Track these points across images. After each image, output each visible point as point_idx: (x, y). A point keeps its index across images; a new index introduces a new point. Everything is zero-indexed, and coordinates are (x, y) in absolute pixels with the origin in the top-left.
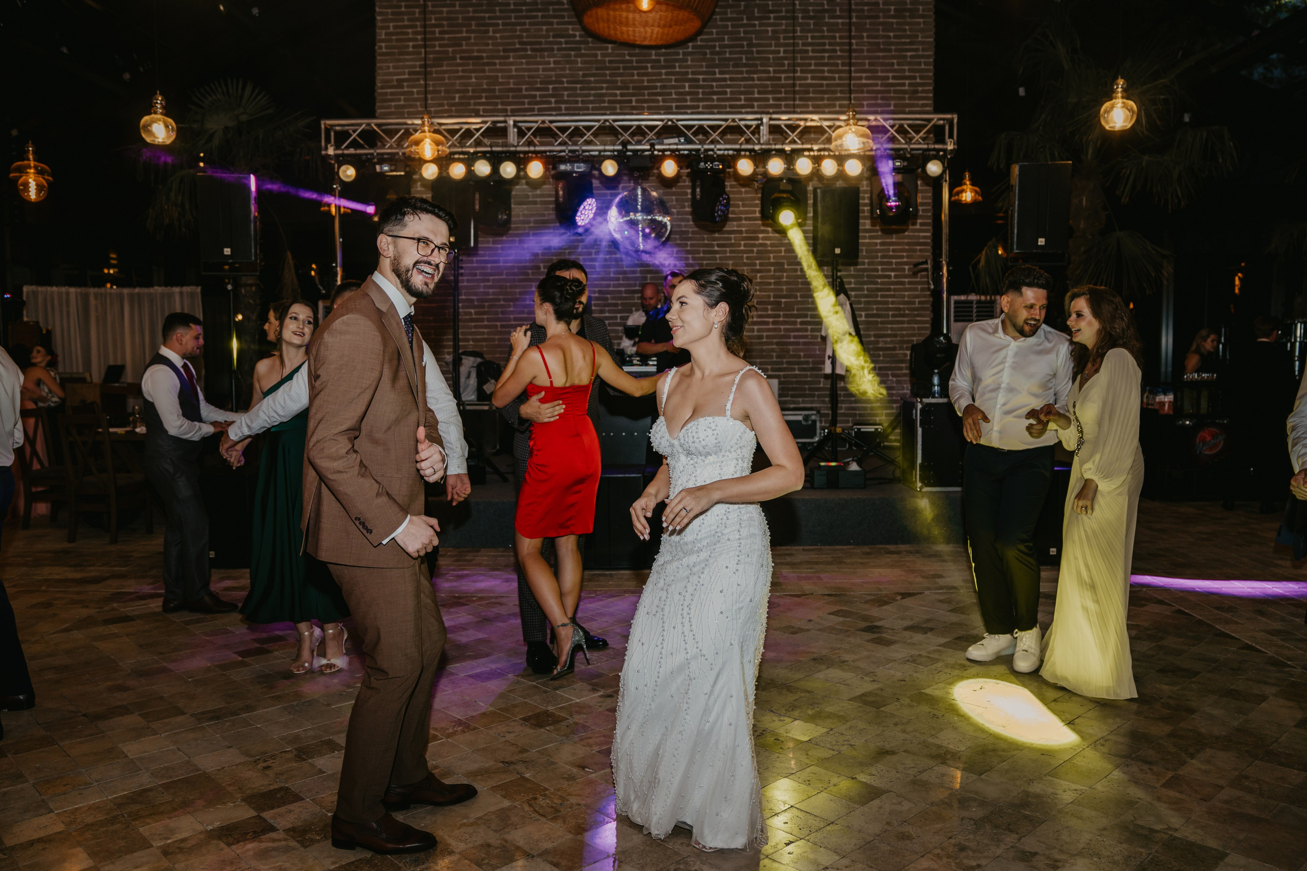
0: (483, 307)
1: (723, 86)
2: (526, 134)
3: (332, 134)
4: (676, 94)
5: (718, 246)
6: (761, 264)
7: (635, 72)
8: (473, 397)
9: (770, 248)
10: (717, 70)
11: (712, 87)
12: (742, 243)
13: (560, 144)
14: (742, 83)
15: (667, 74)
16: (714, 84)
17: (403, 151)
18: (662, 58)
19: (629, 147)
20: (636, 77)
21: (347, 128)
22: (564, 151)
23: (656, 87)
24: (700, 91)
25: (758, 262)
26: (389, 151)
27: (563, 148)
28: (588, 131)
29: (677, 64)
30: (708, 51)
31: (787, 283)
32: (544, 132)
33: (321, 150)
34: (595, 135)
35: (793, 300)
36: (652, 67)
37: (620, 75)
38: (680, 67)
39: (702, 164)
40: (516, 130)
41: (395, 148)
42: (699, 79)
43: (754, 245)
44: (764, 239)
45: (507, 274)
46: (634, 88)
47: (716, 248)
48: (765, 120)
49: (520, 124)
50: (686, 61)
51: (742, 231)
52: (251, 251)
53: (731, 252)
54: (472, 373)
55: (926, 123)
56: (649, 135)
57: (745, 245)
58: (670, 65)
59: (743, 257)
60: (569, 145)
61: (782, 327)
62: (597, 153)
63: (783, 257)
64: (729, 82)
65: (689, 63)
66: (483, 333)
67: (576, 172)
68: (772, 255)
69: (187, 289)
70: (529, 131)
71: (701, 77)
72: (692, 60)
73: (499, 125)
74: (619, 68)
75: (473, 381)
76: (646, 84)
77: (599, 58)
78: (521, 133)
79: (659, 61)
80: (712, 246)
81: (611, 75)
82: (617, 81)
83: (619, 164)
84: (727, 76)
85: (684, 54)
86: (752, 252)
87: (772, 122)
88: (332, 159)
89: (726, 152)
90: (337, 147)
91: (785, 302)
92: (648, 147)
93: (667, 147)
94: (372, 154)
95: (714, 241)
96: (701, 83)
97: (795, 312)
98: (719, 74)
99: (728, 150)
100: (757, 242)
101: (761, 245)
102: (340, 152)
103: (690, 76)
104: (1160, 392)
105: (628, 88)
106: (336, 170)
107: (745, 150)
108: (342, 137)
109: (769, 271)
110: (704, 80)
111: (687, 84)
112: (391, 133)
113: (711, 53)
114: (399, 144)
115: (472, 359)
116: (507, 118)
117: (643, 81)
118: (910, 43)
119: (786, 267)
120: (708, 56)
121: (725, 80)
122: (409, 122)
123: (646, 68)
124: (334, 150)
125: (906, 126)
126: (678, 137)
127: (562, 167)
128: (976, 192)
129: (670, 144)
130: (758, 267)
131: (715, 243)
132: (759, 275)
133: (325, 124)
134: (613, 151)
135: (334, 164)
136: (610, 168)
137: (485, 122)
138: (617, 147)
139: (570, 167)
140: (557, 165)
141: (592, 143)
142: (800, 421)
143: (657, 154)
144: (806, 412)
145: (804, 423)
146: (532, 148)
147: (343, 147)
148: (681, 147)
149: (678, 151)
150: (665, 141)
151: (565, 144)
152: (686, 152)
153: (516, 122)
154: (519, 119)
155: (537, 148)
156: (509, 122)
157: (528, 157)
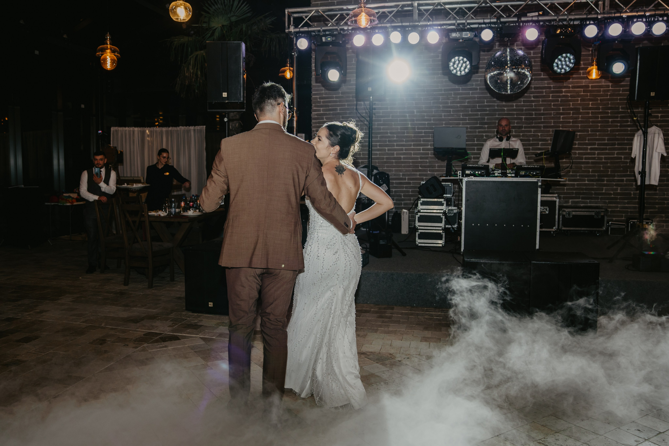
2: (425, 14)
3: (292, 19)
5: (534, 97)
6: (563, 109)
9: (570, 98)
12: (551, 95)
13: (450, 19)
17: (340, 27)
19: (502, 20)
21: (301, 15)
22: (453, 25)
25: (561, 108)
26: (331, 28)
27: (454, 22)
31: (581, 122)
32: (439, 12)
33: (285, 29)
34: (475, 13)
35: (585, 133)
39: (558, 30)
40: (418, 12)
41: (335, 26)
43: (559, 97)
44: (565, 92)
47: (532, 99)
49: (421, 8)
51: (551, 87)
52: (240, 94)
53: (542, 101)
56: (514, 12)
57: (552, 97)
59: (551, 104)
60: (458, 19)
61: (577, 152)
62: (476, 26)
63: (580, 105)
67: (463, 39)
68: (571, 103)
69: (198, 128)
70: (427, 12)
73: (406, 8)
78: (421, 14)
80: (530, 97)
83: (494, 32)
86: (558, 101)
88: (292, 34)
90: (296, 27)
91: (579, 135)
92: (515, 20)
93: (530, 19)
94: (319, 31)
95: (531, 94)
97: (587, 142)
100: (561, 94)
101: (564, 96)
102: (297, 30)
106: (295, 42)
107: (590, 19)
108: (298, 21)
109: (570, 114)
112: (332, 17)
114: (338, 23)
116: (413, 2)
119: (581, 111)
122: (345, 7)
124: (294, 29)
126: (538, 11)
127: (454, 35)
129: (532, 17)
130: (561, 111)
131: (532, 95)
132: (562, 116)
133: (288, 11)
134: (490, 23)
135: (294, 38)
136: (487, 35)
137: (396, 6)
138: (492, 20)
139: (459, 35)
140: (450, 34)
141: (472, 18)
142: (593, 216)
143: (521, 24)
144: (598, 210)
145: (596, 217)
146: (431, 23)
147: (300, 27)
148: (540, 18)
149: (538, 21)
150: (528, 14)
151: (455, 19)
152: (541, 23)
153: (419, 5)
154: (421, 2)
155: (434, 23)
156: (414, 5)
157: (428, 28)
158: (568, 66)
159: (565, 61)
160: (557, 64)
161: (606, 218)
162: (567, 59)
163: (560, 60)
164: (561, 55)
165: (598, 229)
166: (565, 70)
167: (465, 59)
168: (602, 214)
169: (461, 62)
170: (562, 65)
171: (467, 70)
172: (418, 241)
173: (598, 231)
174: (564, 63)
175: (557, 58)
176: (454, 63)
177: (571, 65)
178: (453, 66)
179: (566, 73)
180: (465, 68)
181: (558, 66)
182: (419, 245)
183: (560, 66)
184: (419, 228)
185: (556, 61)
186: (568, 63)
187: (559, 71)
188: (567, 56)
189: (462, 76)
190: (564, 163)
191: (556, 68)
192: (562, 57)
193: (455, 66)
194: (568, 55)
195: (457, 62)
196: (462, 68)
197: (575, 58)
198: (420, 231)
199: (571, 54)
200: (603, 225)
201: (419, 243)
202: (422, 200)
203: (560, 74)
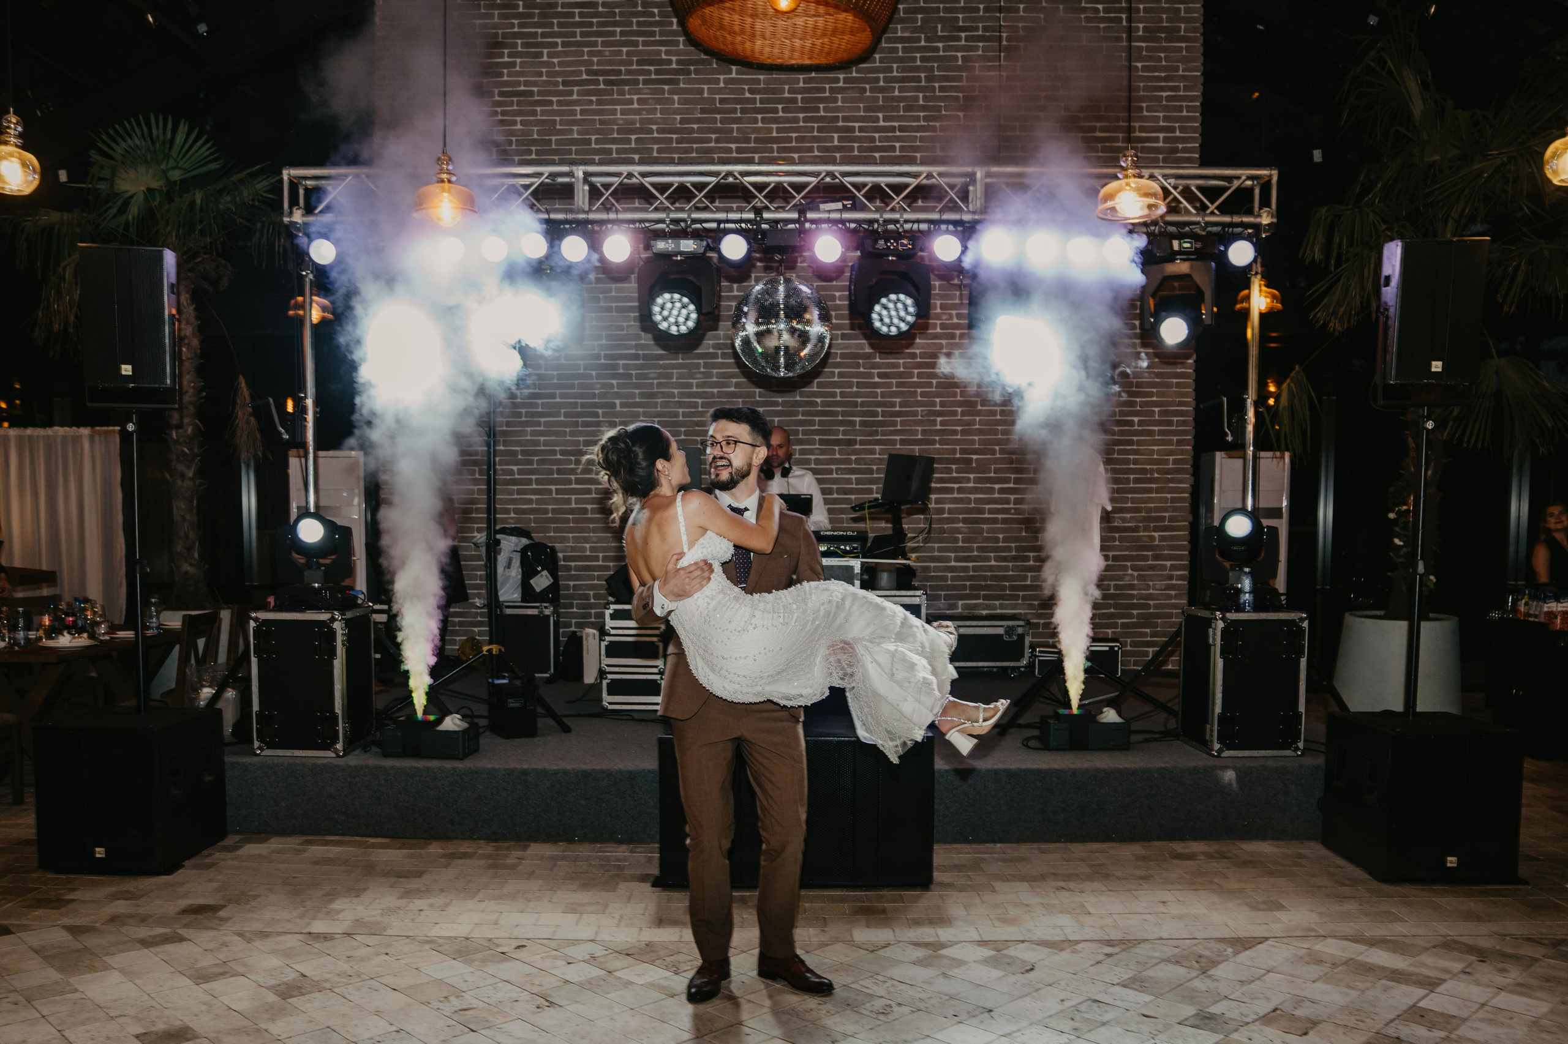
0: (531, 462)
1: (888, 139)
2: (603, 194)
3: (301, 192)
4: (820, 149)
5: (880, 375)
6: (942, 404)
7: (759, 116)
8: (517, 596)
10: (881, 115)
11: (873, 139)
12: (916, 371)
13: (656, 209)
14: (918, 134)
15: (805, 120)
16: (877, 135)
18: (799, 96)
19: (766, 215)
20: (760, 125)
21: (320, 184)
22: (662, 221)
23: (790, 139)
24: (856, 145)
25: (938, 400)
27: (662, 216)
28: (700, 191)
29: (821, 106)
30: (868, 86)
31: (980, 432)
32: (631, 192)
33: (282, 216)
34: (711, 196)
35: (989, 456)
36: (784, 110)
37: (737, 121)
38: (826, 109)
39: (881, 242)
40: (587, 188)
42: (854, 127)
43: (933, 376)
45: (566, 415)
46: (757, 140)
48: (979, 175)
49: (594, 179)
50: (836, 100)
52: (165, 370)
54: (514, 560)
55: (1226, 184)
56: (794, 197)
58: (810, 106)
60: (671, 211)
62: (714, 225)
64: (898, 133)
65: (840, 104)
66: (530, 501)
67: (681, 253)
70: (607, 190)
71: (857, 125)
72: (844, 100)
73: (560, 180)
74: (735, 111)
75: (516, 572)
76: (774, 134)
77: (706, 95)
78: (595, 193)
79: (795, 101)
81: (722, 121)
82: (731, 130)
83: (749, 243)
84: (896, 124)
85: (832, 90)
87: (989, 180)
88: (298, 229)
89: (915, 226)
90: (305, 211)
92: (795, 216)
93: (826, 216)
96: (857, 134)
98: (884, 121)
99: (918, 221)
102: (311, 218)
103: (841, 124)
104: (1550, 598)
105: (748, 140)
106: (303, 247)
107: (948, 222)
110: (861, 129)
111: (836, 135)
113: (872, 90)
115: (514, 539)
116: (574, 168)
117: (770, 130)
118: (1167, 79)
120: (868, 94)
121: (893, 129)
123: (776, 111)
124: (303, 215)
125: (1193, 188)
126: (842, 200)
127: (661, 245)
128: (1274, 297)
129: (829, 211)
133: (289, 175)
134: (741, 221)
135: (302, 238)
136: (734, 248)
137: (539, 175)
138: (745, 216)
139: (673, 246)
140: (652, 242)
141: (706, 209)
142: (1001, 636)
143: (807, 225)
144: (1010, 623)
145: (1006, 638)
146: (612, 216)
147: (317, 211)
148: (847, 216)
149: (843, 222)
150: (822, 206)
151: (665, 209)
152: (853, 226)
153: (587, 174)
154: (591, 169)
155: (621, 216)
156: (576, 175)
157: (607, 228)
158: (902, 319)
159: (897, 310)
160: (880, 315)
161: (1028, 640)
162: (900, 305)
163: (885, 307)
164: (886, 296)
165: (1012, 664)
166: (898, 328)
167: (685, 300)
168: (1020, 631)
169: (678, 305)
170: (891, 317)
171: (691, 324)
172: (607, 699)
173: (1013, 668)
174: (893, 313)
175: (878, 302)
176: (663, 308)
177: (910, 319)
178: (660, 313)
179: (901, 335)
180: (687, 319)
181: (881, 320)
182: (611, 707)
183: (887, 320)
184: (608, 669)
185: (877, 308)
186: (902, 314)
187: (885, 329)
188: (898, 300)
189: (681, 336)
190: (912, 524)
191: (877, 324)
192: (889, 300)
193: (665, 313)
194: (902, 297)
195: (669, 305)
196: (681, 320)
197: (917, 304)
198: (610, 676)
199: (907, 294)
200: (1023, 656)
201: (610, 703)
202: (613, 607)
203: (888, 337)
